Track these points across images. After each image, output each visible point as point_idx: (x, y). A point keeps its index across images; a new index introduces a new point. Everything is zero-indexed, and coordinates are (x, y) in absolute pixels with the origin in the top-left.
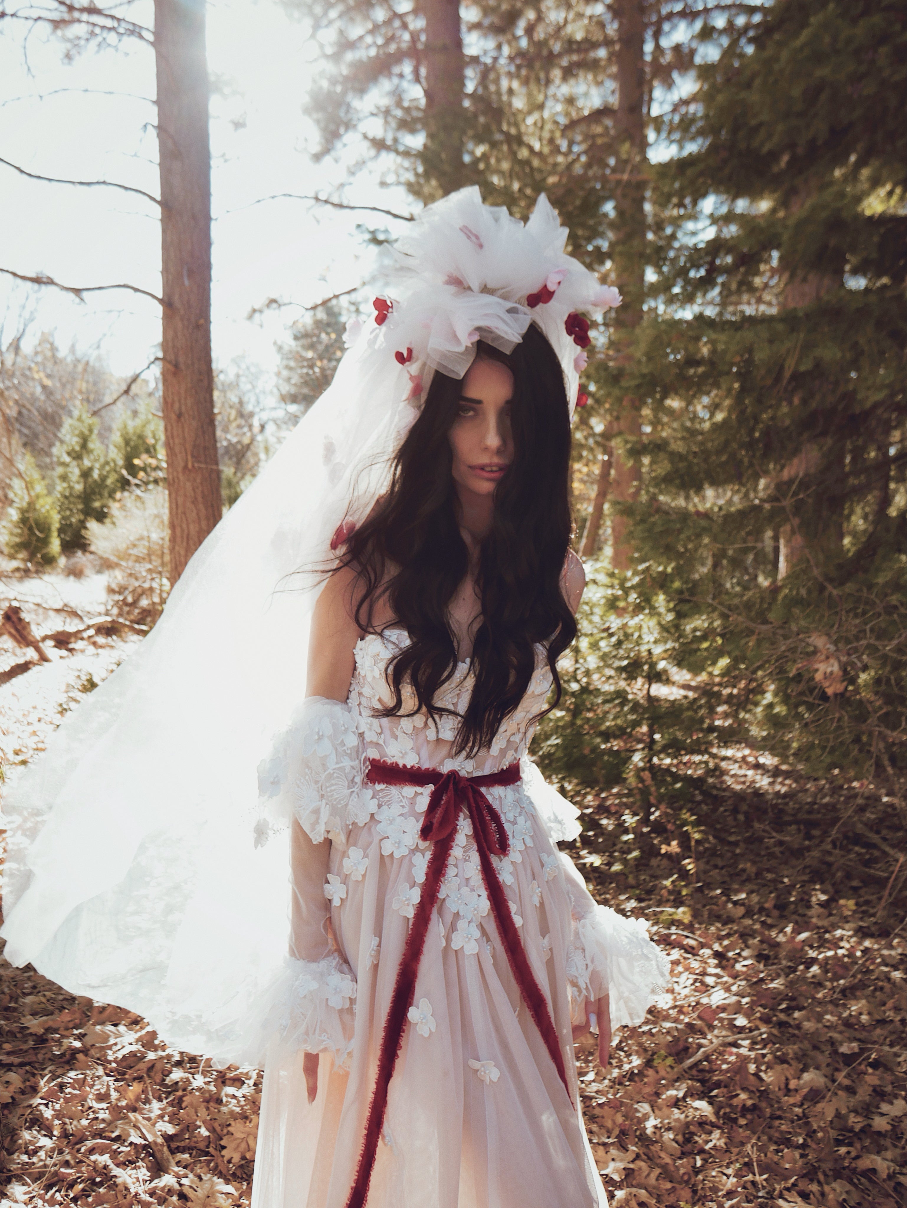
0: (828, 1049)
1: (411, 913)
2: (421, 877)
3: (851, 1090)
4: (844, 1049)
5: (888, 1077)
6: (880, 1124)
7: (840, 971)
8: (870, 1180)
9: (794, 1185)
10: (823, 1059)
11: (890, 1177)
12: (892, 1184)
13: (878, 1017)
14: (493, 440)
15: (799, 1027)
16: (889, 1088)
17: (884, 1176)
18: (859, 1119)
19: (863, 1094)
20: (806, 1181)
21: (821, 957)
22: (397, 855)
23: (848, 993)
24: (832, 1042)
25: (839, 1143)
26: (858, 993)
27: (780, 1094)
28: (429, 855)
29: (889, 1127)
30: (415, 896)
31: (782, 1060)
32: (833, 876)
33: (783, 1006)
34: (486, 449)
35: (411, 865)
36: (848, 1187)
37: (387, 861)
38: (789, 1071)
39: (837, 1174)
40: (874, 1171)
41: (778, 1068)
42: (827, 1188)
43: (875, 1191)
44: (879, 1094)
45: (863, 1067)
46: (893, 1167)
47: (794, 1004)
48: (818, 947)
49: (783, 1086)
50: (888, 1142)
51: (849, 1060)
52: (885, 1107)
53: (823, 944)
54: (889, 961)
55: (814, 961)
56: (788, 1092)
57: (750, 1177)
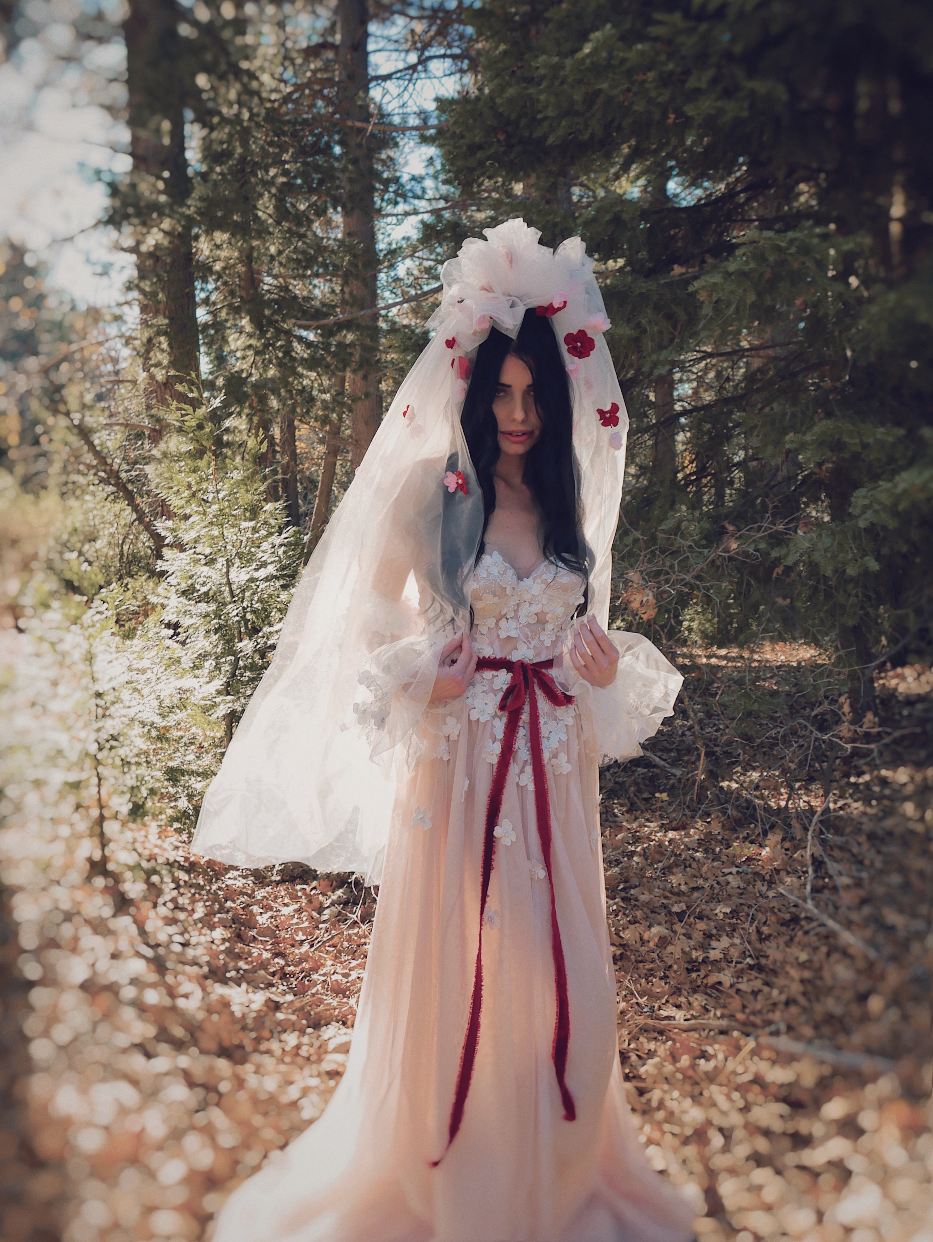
0: (663, 912)
1: (495, 760)
2: (500, 735)
3: (689, 937)
4: (676, 909)
5: (713, 924)
6: (714, 955)
7: (657, 857)
8: (718, 990)
9: (667, 1001)
10: (662, 917)
11: (732, 986)
12: (734, 990)
13: (692, 885)
14: (519, 415)
15: (636, 900)
16: (714, 931)
17: (728, 985)
18: (700, 953)
19: (698, 936)
20: (675, 996)
21: (639, 849)
22: (482, 720)
23: (668, 870)
24: (665, 906)
25: (689, 971)
26: (675, 870)
27: (638, 945)
28: (505, 720)
29: (722, 956)
30: (497, 748)
31: (634, 922)
32: (627, 791)
33: (621, 886)
34: (514, 420)
35: (493, 726)
36: (705, 997)
37: (473, 724)
38: (640, 928)
39: (695, 990)
40: (720, 983)
41: (632, 927)
42: (691, 999)
43: (724, 997)
44: (708, 936)
45: (692, 919)
46: (732, 980)
47: (628, 885)
48: (634, 843)
49: (638, 940)
50: (724, 964)
51: (680, 916)
52: (714, 944)
53: (637, 840)
54: (690, 846)
55: (633, 853)
56: (643, 942)
57: (634, 1000)
